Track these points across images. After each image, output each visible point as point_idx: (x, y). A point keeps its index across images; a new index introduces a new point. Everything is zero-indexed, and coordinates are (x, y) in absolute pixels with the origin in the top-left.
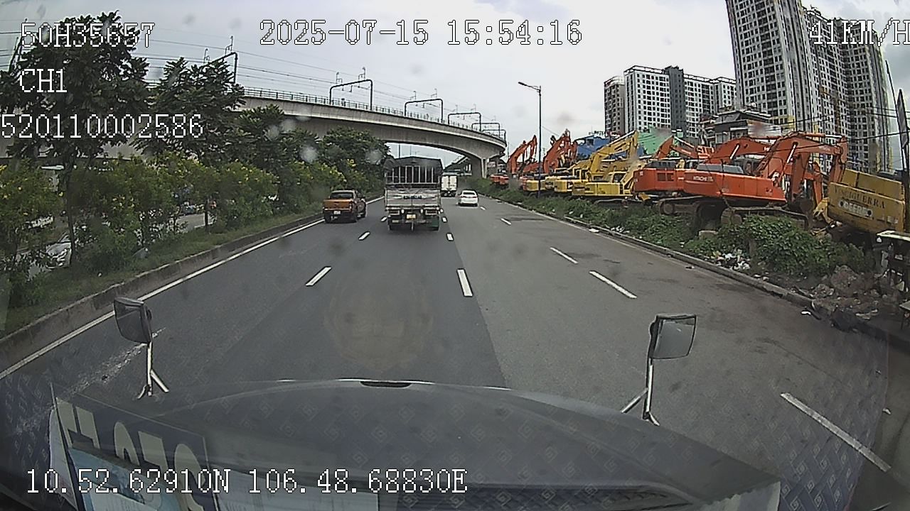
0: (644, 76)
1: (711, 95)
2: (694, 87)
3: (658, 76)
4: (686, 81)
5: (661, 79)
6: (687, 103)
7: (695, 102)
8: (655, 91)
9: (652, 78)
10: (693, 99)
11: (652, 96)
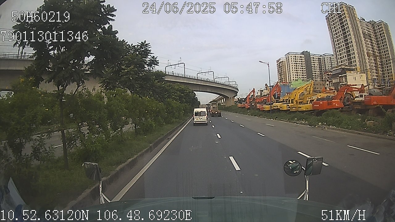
0: (293, 56)
1: (322, 62)
2: (315, 59)
3: (300, 56)
4: (311, 57)
5: (301, 57)
6: (312, 67)
7: (315, 66)
8: (299, 63)
9: (297, 57)
10: (314, 65)
11: (297, 65)
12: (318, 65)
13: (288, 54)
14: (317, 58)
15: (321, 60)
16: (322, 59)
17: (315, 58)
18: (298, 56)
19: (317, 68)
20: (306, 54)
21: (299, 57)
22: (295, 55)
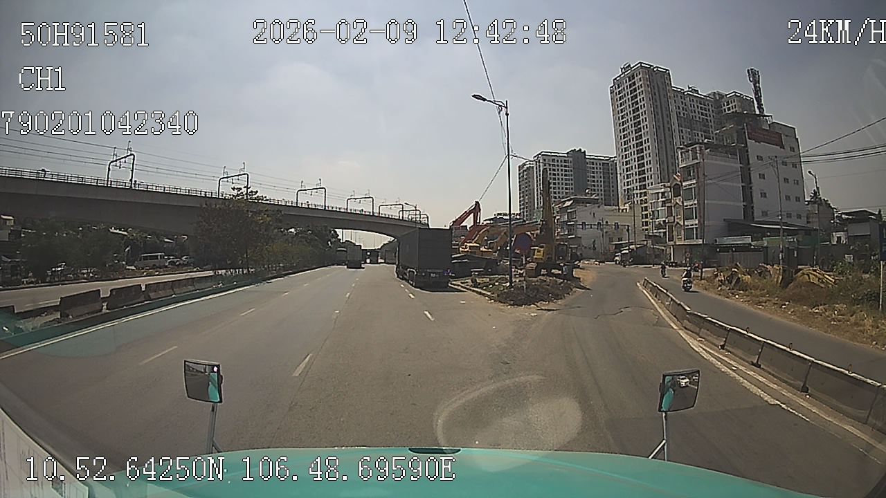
1: (611, 172)
2: (595, 166)
3: (563, 159)
4: (587, 160)
5: (565, 161)
6: (588, 181)
7: (596, 180)
8: (560, 173)
9: (558, 161)
10: (594, 177)
11: (557, 177)
12: (601, 177)
13: (540, 154)
14: (600, 164)
15: (607, 167)
16: (611, 165)
17: (597, 164)
18: (560, 159)
19: (599, 183)
20: (578, 155)
21: (561, 161)
22: (554, 158)
